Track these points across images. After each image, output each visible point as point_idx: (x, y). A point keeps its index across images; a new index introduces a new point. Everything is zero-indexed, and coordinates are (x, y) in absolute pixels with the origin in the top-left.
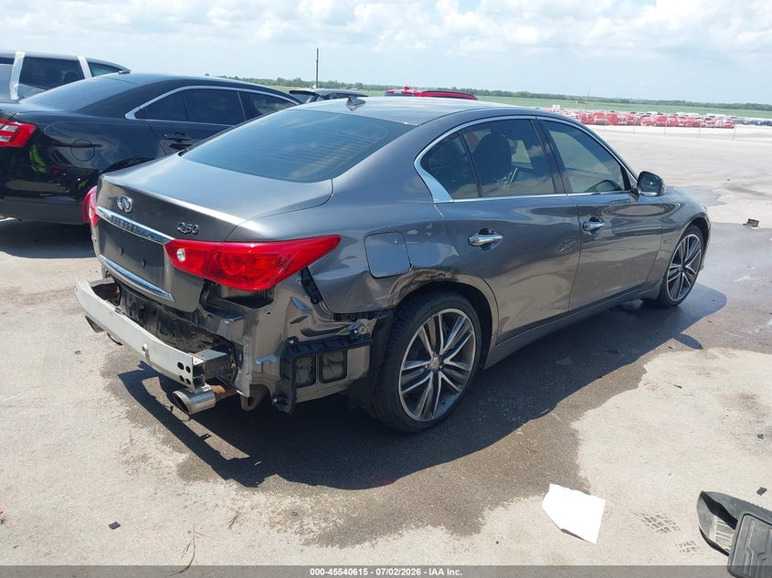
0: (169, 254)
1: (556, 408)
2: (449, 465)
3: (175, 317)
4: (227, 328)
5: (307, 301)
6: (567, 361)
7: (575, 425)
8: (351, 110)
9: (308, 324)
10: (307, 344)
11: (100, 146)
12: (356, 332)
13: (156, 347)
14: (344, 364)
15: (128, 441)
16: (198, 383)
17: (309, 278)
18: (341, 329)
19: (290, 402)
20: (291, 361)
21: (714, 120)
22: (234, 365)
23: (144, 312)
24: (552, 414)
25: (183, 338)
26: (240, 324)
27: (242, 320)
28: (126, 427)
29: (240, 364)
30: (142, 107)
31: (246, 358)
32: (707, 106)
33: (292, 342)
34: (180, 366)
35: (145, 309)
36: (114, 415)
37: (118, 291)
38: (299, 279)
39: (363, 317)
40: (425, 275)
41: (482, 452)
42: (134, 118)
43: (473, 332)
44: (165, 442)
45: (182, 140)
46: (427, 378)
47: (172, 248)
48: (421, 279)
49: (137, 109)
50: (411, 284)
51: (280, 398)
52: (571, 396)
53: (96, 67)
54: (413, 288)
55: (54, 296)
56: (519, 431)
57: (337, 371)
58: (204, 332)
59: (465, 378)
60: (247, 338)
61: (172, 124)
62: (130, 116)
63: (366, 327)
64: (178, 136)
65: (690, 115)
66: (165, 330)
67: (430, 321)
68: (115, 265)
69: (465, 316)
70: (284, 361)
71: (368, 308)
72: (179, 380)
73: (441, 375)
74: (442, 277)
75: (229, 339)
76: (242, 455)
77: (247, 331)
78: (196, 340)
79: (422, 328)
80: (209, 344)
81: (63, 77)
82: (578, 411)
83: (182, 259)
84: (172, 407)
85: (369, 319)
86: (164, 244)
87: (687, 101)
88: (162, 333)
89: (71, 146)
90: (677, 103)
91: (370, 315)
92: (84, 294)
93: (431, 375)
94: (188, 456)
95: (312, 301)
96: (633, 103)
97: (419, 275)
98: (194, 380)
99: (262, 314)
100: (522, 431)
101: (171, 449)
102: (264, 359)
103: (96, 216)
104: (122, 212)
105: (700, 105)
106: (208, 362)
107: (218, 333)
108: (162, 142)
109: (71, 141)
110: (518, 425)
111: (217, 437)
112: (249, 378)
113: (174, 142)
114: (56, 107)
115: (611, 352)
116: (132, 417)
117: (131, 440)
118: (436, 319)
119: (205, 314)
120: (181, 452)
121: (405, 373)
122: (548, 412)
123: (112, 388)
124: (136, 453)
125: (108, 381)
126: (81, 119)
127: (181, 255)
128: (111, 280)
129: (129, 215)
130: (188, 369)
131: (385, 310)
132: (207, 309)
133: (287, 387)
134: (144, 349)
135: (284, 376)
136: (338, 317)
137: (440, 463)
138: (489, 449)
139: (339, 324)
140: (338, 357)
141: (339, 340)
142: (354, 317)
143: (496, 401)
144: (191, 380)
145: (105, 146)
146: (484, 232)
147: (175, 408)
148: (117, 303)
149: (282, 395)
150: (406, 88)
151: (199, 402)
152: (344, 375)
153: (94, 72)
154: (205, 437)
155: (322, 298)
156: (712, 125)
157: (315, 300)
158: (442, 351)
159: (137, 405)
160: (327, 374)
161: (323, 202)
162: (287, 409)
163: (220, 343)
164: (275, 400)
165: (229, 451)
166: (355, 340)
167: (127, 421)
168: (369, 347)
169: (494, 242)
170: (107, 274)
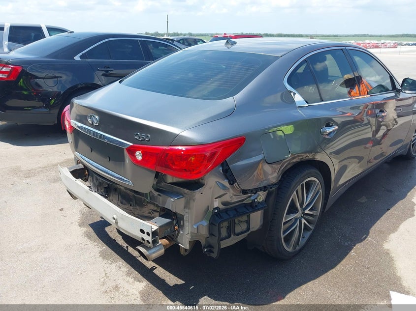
0: (129, 153)
1: (370, 234)
2: (316, 281)
3: (131, 194)
4: (173, 203)
5: (226, 183)
6: (363, 200)
7: (386, 246)
8: (228, 48)
9: (226, 198)
10: (226, 211)
11: (61, 77)
12: (256, 200)
13: (123, 218)
14: (248, 222)
15: (104, 275)
16: (155, 242)
17: (227, 167)
18: (245, 199)
19: (216, 250)
20: (217, 225)
21: (386, 44)
22: (176, 227)
23: (108, 189)
24: (369, 238)
25: (137, 207)
26: (182, 201)
27: (184, 198)
28: (101, 264)
29: (181, 227)
30: (83, 52)
31: (186, 224)
32: (380, 36)
33: (216, 211)
34: (142, 231)
35: (108, 187)
36: (91, 255)
37: (87, 173)
38: (221, 168)
39: (261, 190)
40: (297, 158)
41: (334, 270)
42: (79, 59)
43: (321, 190)
44: (128, 274)
45: (108, 71)
46: (296, 225)
47: (132, 151)
48: (295, 160)
49: (81, 54)
50: (289, 164)
51: (209, 248)
52: (376, 224)
53: (52, 30)
54: (289, 166)
55: (41, 171)
56: (352, 253)
57: (244, 227)
58: (154, 204)
59: (316, 219)
60: (187, 210)
61: (103, 62)
62: (77, 58)
63: (261, 196)
64: (106, 69)
65: (372, 42)
66: (124, 201)
67: (299, 188)
68: (87, 159)
69: (318, 181)
70: (211, 224)
71: (264, 184)
72: (141, 241)
73: (304, 221)
74: (307, 158)
75: (174, 211)
76: (180, 282)
77: (187, 206)
78: (146, 209)
79: (295, 193)
80: (157, 212)
81: (33, 38)
82: (384, 235)
83: (140, 158)
84: (127, 247)
85: (264, 191)
86: (125, 148)
87: (369, 34)
88: (122, 203)
89: (44, 78)
90: (364, 36)
91: (264, 189)
92: (67, 178)
93: (298, 222)
94: (145, 284)
95: (230, 183)
96: (340, 37)
97: (294, 158)
98: (153, 241)
99: (197, 194)
100: (354, 252)
101: (133, 279)
102: (199, 224)
103: (71, 127)
104: (92, 125)
105: (376, 36)
106: (160, 227)
107: (165, 207)
108: (97, 72)
109: (43, 75)
110: (350, 249)
111: (161, 268)
112: (189, 236)
113: (104, 72)
114: (33, 55)
115: (388, 191)
116: (103, 255)
117: (106, 274)
118: (302, 185)
119: (156, 194)
120: (140, 282)
121: (285, 223)
122: (365, 238)
123: (87, 234)
124: (111, 284)
125: (84, 229)
126: (49, 62)
127: (139, 156)
128: (81, 166)
129: (96, 127)
130: (148, 234)
131: (273, 185)
132: (157, 190)
133: (214, 241)
134: (114, 218)
135: (211, 234)
136: (245, 192)
137: (309, 281)
138: (339, 267)
139: (245, 196)
140: (245, 218)
141: (245, 206)
142: (255, 191)
143: (330, 230)
144: (150, 241)
145: (64, 77)
146: (328, 125)
147: (129, 247)
148: (86, 180)
149: (210, 246)
150: (225, 34)
151: (154, 253)
152: (248, 229)
153: (51, 33)
154: (153, 268)
155: (236, 181)
156: (385, 47)
157: (232, 182)
158: (305, 205)
159: (105, 247)
160: (238, 229)
161: (230, 113)
162: (214, 255)
163: (166, 213)
164: (206, 250)
165: (172, 280)
166: (256, 206)
167: (101, 259)
168: (263, 210)
169: (334, 131)
170: (78, 162)
